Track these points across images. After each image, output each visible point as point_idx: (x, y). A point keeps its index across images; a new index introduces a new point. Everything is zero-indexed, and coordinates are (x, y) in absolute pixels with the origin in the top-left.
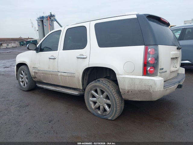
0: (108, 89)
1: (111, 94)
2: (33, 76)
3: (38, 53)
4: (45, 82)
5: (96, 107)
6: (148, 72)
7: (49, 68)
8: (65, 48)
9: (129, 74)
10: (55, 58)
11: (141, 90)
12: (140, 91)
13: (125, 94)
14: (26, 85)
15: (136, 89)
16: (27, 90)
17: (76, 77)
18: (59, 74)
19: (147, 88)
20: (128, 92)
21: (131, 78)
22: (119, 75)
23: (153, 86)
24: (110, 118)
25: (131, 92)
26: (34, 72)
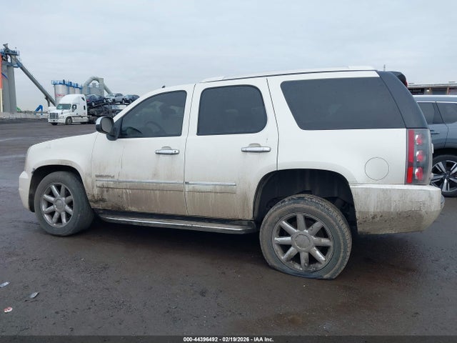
0: (328, 214)
1: (334, 223)
2: (93, 196)
3: (115, 140)
4: (134, 209)
5: (289, 255)
6: (416, 178)
7: (155, 175)
8: (201, 131)
9: (377, 181)
10: (177, 152)
11: (402, 212)
12: (399, 214)
13: (365, 221)
14: (64, 220)
15: (392, 210)
16: (70, 233)
17: (237, 193)
18: (187, 188)
19: (415, 208)
20: (373, 218)
21: (383, 190)
22: (356, 184)
23: (426, 203)
24: (326, 276)
25: (381, 216)
26: (102, 188)
